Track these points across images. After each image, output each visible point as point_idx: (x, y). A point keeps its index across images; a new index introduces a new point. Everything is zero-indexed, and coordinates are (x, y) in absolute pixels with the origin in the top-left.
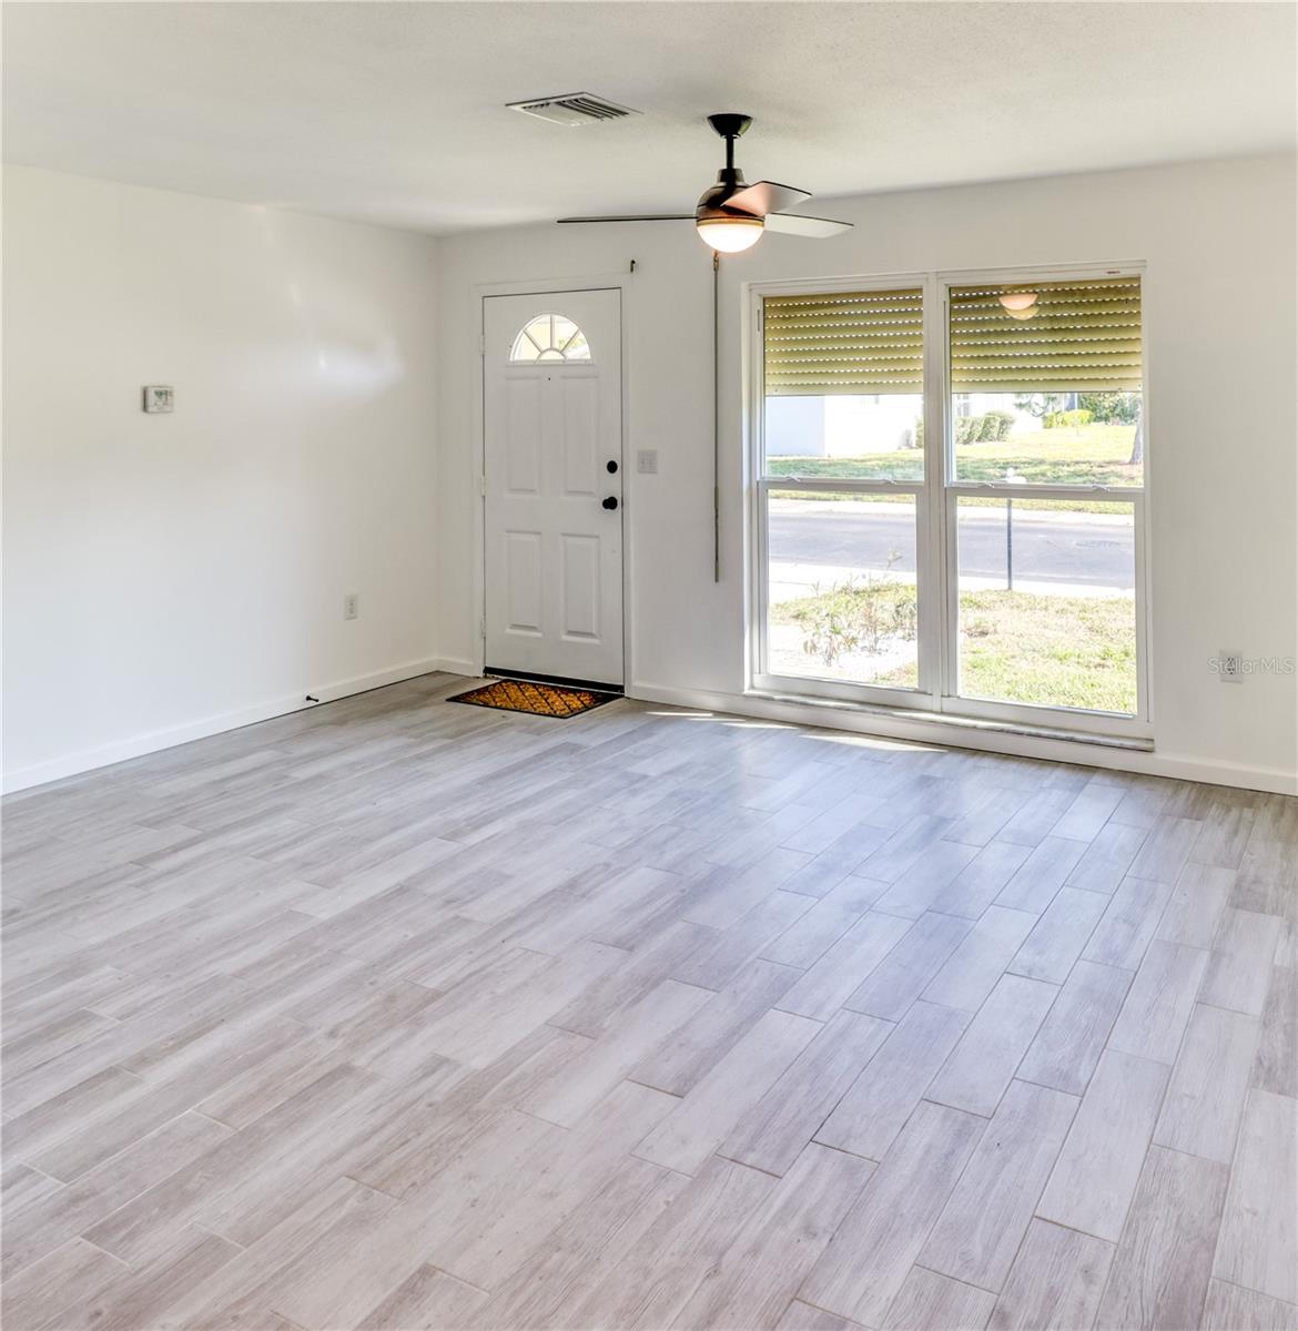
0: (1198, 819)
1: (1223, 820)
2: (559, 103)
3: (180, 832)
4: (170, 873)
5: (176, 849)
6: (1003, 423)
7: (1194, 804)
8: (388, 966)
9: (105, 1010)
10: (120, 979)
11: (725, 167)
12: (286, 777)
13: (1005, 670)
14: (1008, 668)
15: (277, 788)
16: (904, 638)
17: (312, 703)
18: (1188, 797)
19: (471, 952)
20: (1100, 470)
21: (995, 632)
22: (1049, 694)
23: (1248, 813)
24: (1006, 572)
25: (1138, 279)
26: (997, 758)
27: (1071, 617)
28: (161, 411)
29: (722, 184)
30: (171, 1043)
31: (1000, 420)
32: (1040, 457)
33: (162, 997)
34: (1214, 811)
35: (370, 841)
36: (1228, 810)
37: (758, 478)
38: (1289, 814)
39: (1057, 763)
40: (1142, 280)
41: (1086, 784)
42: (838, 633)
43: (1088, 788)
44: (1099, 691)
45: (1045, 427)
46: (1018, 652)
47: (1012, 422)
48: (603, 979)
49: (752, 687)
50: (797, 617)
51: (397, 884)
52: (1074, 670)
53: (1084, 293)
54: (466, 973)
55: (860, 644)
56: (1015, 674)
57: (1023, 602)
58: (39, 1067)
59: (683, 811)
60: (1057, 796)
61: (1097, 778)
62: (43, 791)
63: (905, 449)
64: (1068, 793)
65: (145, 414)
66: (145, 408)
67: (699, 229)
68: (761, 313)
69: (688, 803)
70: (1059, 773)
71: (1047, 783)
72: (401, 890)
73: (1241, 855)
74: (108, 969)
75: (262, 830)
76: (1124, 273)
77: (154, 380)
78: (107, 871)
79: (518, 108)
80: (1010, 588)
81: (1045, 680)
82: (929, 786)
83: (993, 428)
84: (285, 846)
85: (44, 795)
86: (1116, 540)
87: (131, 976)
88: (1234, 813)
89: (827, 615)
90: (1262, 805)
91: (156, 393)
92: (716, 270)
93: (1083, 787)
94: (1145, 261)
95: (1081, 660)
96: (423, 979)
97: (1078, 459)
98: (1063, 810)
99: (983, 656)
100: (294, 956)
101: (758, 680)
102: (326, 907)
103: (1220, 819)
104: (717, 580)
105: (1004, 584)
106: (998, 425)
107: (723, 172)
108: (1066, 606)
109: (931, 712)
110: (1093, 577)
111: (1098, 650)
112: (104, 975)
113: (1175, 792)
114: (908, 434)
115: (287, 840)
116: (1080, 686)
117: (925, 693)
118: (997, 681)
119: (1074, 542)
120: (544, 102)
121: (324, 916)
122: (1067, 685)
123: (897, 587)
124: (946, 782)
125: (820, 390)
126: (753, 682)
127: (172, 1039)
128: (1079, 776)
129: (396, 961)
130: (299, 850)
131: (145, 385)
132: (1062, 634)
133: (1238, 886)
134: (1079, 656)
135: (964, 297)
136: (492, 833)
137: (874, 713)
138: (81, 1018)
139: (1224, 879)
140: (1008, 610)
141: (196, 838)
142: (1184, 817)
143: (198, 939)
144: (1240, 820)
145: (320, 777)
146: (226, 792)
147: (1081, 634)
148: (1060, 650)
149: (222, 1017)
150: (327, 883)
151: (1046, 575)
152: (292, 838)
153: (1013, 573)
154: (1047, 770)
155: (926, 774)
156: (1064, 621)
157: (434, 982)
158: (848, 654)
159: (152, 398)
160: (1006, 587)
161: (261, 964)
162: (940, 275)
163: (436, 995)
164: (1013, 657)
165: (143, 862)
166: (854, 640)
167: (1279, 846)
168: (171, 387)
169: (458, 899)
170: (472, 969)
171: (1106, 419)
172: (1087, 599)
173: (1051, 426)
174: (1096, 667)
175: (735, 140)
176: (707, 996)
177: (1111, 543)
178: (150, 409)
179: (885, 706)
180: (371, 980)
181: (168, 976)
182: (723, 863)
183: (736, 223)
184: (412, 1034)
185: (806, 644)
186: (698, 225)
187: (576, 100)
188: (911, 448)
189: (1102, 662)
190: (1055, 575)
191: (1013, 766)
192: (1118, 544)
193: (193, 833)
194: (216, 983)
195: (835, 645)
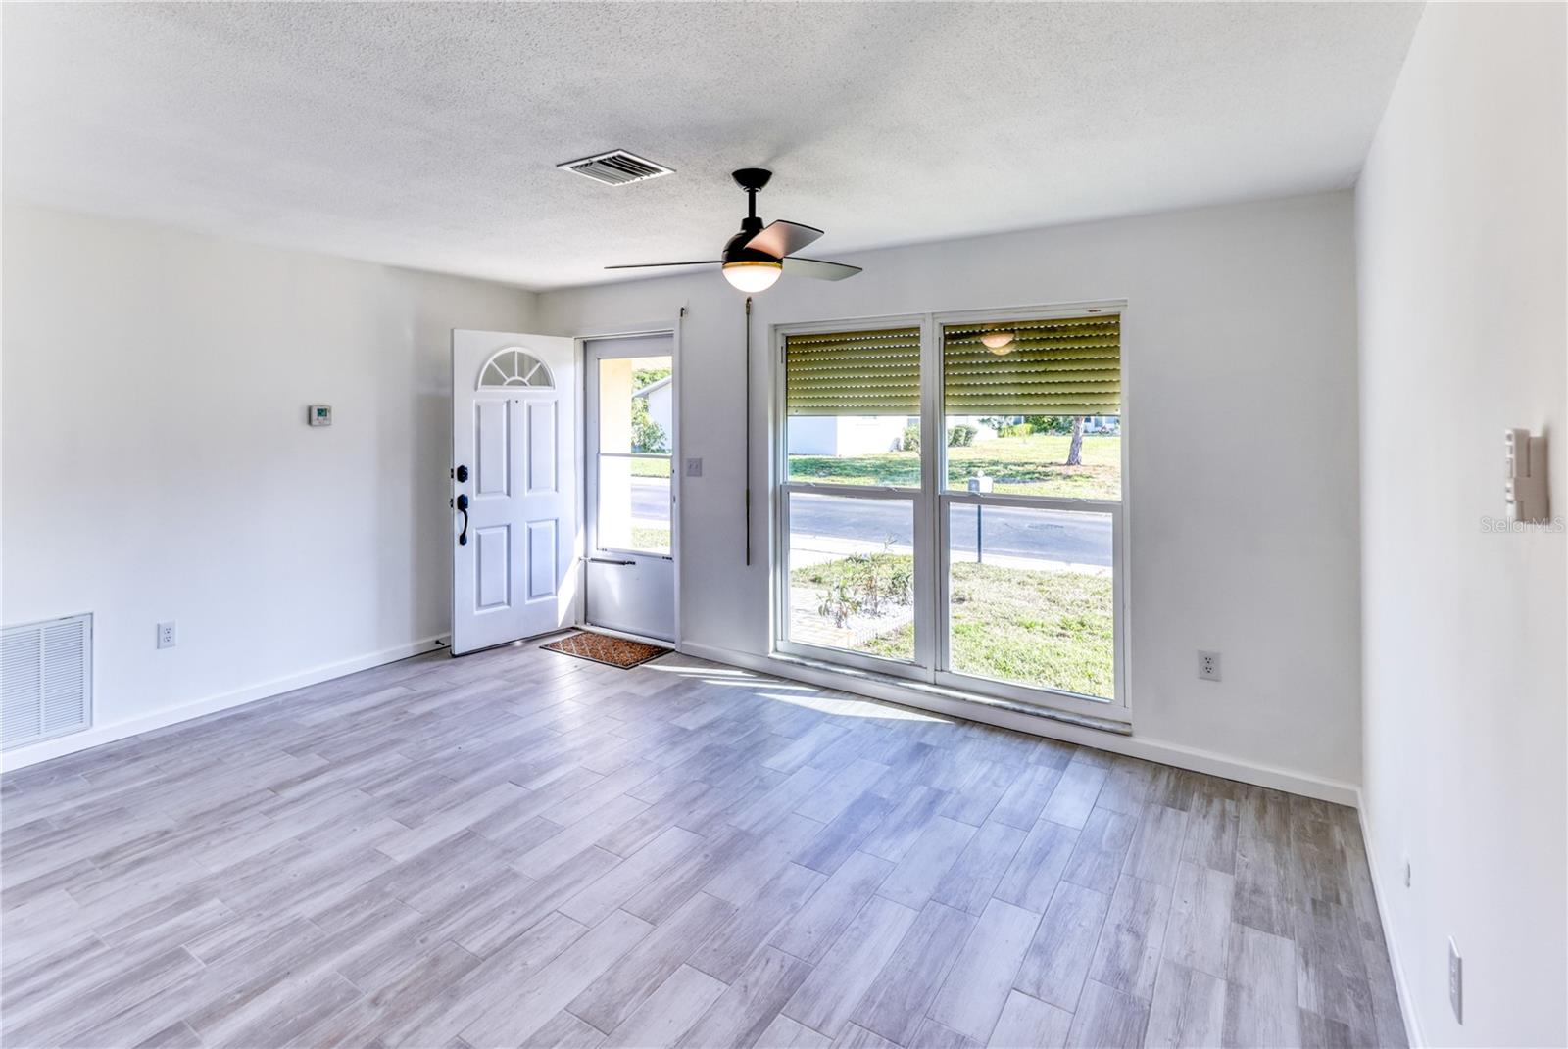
0: (1182, 809)
1: (1208, 812)
2: (600, 161)
3: (315, 761)
4: (294, 802)
5: (306, 777)
6: (967, 433)
7: (1175, 791)
8: (441, 922)
9: (197, 951)
10: (221, 914)
11: (747, 216)
12: (405, 712)
13: (983, 636)
14: (986, 635)
15: (396, 723)
16: (898, 603)
17: (440, 646)
18: (1168, 783)
19: (514, 912)
20: (1044, 469)
21: (971, 600)
22: (1022, 661)
23: (1230, 805)
24: (976, 546)
25: (1117, 317)
26: (985, 729)
27: (1032, 588)
28: (321, 425)
29: (744, 231)
30: (238, 996)
31: (965, 431)
32: (996, 459)
33: (247, 939)
34: (1196, 802)
35: (455, 780)
36: (1210, 802)
37: (781, 482)
38: (1271, 809)
39: (1040, 738)
40: (1121, 317)
41: (1069, 760)
42: (847, 601)
43: (1073, 766)
44: (1066, 660)
45: (999, 436)
46: (990, 619)
47: (975, 433)
48: (625, 957)
49: (776, 651)
50: (814, 581)
51: (467, 828)
52: (1040, 639)
53: (1065, 329)
54: (503, 938)
55: (864, 607)
56: (991, 640)
57: (991, 574)
58: (123, 1013)
59: (714, 767)
60: (1042, 773)
61: (1078, 756)
62: (226, 715)
63: (895, 452)
64: (1053, 771)
65: (308, 426)
66: (310, 422)
67: (724, 271)
68: (784, 349)
69: (718, 759)
70: (1042, 748)
71: (1032, 758)
72: (469, 835)
73: (1234, 855)
74: (216, 902)
75: (374, 763)
76: (1105, 312)
77: (318, 400)
78: (248, 796)
79: (567, 168)
80: (980, 561)
81: (1017, 648)
82: (926, 755)
83: (962, 437)
84: (388, 781)
85: (228, 718)
86: (1060, 524)
87: (231, 911)
88: (1216, 805)
89: (838, 587)
90: (1243, 797)
91: (319, 410)
92: (748, 314)
93: (1066, 765)
94: (1126, 301)
95: (1044, 629)
96: (467, 940)
97: (1026, 461)
98: (1050, 788)
99: (963, 622)
100: (365, 902)
101: (781, 645)
102: (404, 850)
103: (1204, 811)
104: (748, 564)
105: (973, 557)
106: (964, 434)
107: (745, 221)
108: (1026, 579)
109: (926, 683)
110: (1043, 553)
111: (1057, 619)
112: (210, 910)
113: (1155, 777)
114: (898, 440)
115: (390, 775)
116: (1047, 655)
117: (920, 666)
118: (977, 646)
119: (1027, 525)
120: (587, 161)
121: (400, 858)
122: (1036, 653)
123: (891, 562)
124: (942, 750)
125: (833, 411)
126: (777, 649)
127: (240, 992)
128: (1062, 753)
129: (449, 916)
130: (397, 787)
131: (311, 404)
132: (1024, 603)
133: (1238, 894)
134: (1042, 626)
135: (956, 334)
136: (552, 780)
137: (877, 681)
138: (176, 956)
139: (1220, 885)
140: (980, 580)
141: (323, 767)
142: (1168, 806)
143: (295, 875)
144: (1223, 814)
145: (430, 714)
146: (357, 725)
147: (1042, 604)
148: (1028, 620)
149: (289, 969)
150: (410, 823)
151: (1006, 550)
152: (395, 773)
153: (982, 548)
154: (1031, 745)
155: (922, 741)
156: (1026, 592)
157: (475, 945)
158: (853, 616)
159: (315, 413)
160: (976, 561)
161: (338, 908)
162: (935, 316)
163: (474, 962)
164: (988, 624)
165: (277, 788)
166: (859, 604)
167: (1270, 847)
168: (330, 407)
169: (514, 850)
170: (510, 933)
171: (1045, 430)
172: (1041, 572)
173: (1003, 436)
174: (1058, 636)
175: (757, 194)
176: (719, 990)
177: (1056, 526)
178: (314, 423)
179: (886, 674)
180: (423, 937)
181: (259, 915)
182: (744, 827)
183: (758, 265)
184: (444, 1010)
185: (821, 608)
186: (724, 268)
187: (614, 157)
188: (900, 450)
189: (1064, 631)
190: (1013, 551)
191: (1000, 737)
192: (1062, 527)
193: (324, 762)
194: (295, 927)
195: (844, 610)
